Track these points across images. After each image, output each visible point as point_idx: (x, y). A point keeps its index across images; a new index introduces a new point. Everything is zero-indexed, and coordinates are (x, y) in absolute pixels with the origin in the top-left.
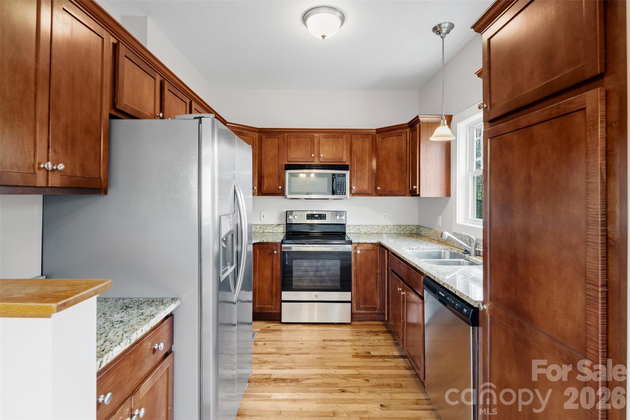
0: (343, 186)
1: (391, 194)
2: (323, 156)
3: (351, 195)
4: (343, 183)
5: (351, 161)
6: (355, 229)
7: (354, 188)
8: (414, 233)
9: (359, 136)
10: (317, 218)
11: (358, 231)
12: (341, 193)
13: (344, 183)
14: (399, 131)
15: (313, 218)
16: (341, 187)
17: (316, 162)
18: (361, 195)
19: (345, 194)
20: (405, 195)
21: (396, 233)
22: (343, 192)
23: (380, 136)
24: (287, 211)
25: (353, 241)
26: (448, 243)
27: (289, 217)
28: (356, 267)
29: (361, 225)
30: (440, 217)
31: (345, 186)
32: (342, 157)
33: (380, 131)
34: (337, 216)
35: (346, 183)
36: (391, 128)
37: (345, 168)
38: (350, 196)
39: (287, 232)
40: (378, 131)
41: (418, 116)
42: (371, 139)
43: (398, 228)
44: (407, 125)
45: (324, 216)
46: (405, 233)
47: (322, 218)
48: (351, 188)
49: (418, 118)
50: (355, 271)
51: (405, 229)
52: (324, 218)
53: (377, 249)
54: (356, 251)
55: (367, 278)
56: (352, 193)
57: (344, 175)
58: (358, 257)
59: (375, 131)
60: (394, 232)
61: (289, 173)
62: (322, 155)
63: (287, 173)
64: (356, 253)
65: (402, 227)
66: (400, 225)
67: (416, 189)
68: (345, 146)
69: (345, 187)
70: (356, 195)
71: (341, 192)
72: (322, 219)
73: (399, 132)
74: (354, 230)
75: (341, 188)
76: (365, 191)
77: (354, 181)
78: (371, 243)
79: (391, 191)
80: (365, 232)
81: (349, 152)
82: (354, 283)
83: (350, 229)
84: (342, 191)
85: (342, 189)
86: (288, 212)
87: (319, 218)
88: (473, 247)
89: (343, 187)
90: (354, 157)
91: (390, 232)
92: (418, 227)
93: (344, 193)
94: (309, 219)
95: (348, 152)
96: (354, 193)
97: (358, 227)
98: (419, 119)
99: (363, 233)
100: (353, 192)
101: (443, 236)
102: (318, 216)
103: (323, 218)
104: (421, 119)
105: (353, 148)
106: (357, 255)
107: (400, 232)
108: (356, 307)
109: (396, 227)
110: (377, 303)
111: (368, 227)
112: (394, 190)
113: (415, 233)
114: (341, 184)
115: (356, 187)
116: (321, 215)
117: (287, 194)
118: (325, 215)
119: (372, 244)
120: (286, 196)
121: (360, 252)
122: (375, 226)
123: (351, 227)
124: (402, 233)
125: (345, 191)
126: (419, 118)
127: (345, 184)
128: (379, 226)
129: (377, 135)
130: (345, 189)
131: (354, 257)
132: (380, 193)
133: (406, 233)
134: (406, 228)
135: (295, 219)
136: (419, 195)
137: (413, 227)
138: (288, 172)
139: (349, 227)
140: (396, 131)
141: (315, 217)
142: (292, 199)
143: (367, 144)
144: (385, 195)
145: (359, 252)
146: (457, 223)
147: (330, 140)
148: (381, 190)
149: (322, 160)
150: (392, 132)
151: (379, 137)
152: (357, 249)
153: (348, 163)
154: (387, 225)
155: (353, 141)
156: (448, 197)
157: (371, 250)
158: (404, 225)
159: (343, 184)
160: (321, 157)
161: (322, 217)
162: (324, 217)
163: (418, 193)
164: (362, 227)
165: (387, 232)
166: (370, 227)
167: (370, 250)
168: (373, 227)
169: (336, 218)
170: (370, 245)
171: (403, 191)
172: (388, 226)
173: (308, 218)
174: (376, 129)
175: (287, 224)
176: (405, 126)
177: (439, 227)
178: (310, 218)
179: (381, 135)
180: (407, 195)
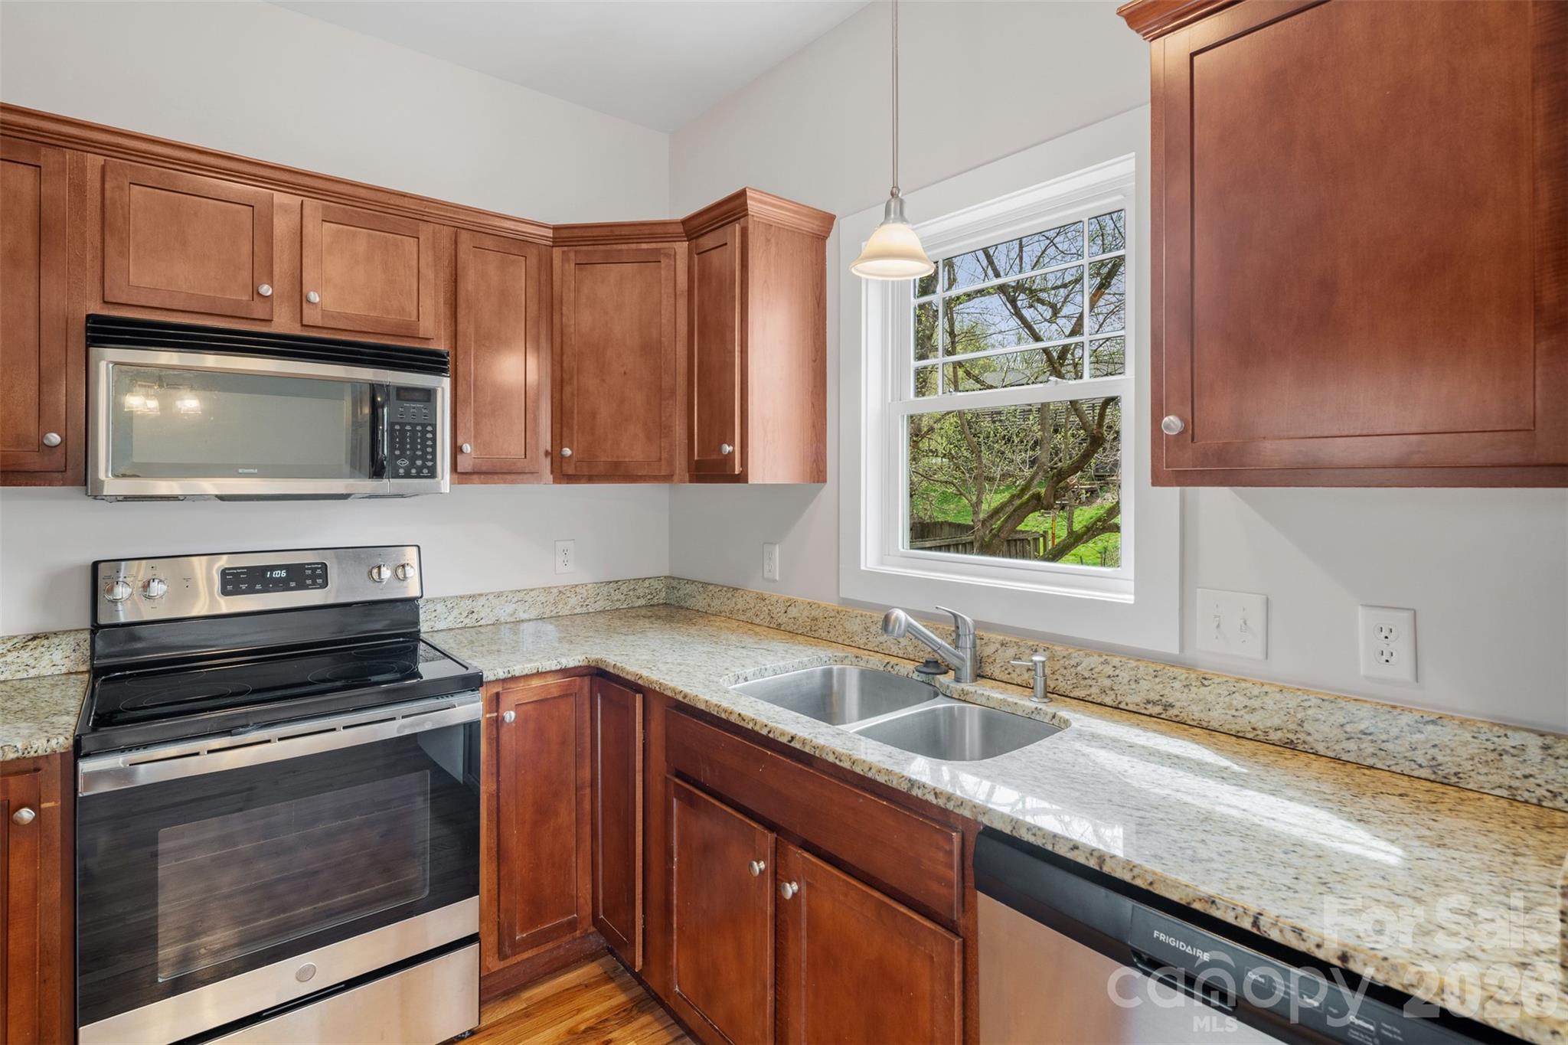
0: (424, 439)
1: (619, 473)
2: (321, 300)
3: (456, 476)
4: (424, 426)
5: (455, 336)
6: (455, 612)
7: (467, 448)
8: (658, 605)
9: (489, 242)
10: (282, 585)
11: (467, 621)
12: (414, 471)
13: (429, 428)
14: (644, 246)
15: (258, 587)
16: (413, 443)
17: (283, 323)
18: (496, 477)
19: (432, 474)
20: (668, 478)
21: (603, 611)
22: (424, 466)
23: (572, 255)
24: (95, 565)
25: (488, 676)
26: (823, 635)
27: (111, 591)
28: (498, 782)
29: (481, 595)
30: (777, 546)
31: (434, 439)
32: (414, 318)
33: (568, 237)
34: (383, 569)
35: (434, 426)
36: (617, 231)
37: (432, 362)
38: (452, 483)
39: (96, 672)
40: (565, 234)
41: (741, 195)
42: (533, 260)
43: (612, 591)
44: (680, 229)
45: (319, 572)
46: (633, 608)
47: (309, 582)
48: (456, 450)
49: (738, 202)
50: (490, 796)
51: (631, 593)
52: (319, 581)
53: (581, 688)
54: (497, 711)
55: (543, 812)
56: (459, 471)
57: (428, 395)
58: (506, 737)
59: (550, 233)
60: (599, 606)
61: (116, 364)
62: (314, 297)
63: (103, 365)
64: (497, 723)
65: (624, 588)
66: (617, 582)
67: (732, 454)
68: (428, 273)
69: (434, 446)
70: (475, 477)
71: (413, 464)
72: (306, 587)
73: (644, 249)
74: (450, 618)
75: (414, 449)
76: (515, 463)
77: (467, 419)
78: (561, 670)
79: (616, 465)
80: (494, 619)
81: (445, 304)
82: (489, 849)
83: (434, 614)
84: (419, 463)
85: (419, 453)
86: (101, 566)
87: (293, 584)
88: (968, 650)
89: (423, 450)
90: (469, 322)
91: (584, 610)
92: (673, 582)
93: (425, 471)
94: (237, 592)
95: (442, 300)
96: (469, 469)
97: (468, 604)
98: (745, 204)
99: (487, 625)
100: (464, 464)
101: (891, 627)
102: (283, 574)
103: (314, 583)
104: (752, 206)
105: (461, 285)
106: (503, 730)
107: (618, 605)
108: (495, 950)
109: (605, 590)
110: (581, 901)
111: (509, 598)
112: (627, 460)
113: (661, 601)
114: (414, 431)
115: (476, 446)
116: (301, 567)
117: (102, 476)
118: (324, 566)
119: (564, 672)
120: (100, 484)
121: (516, 718)
122: (532, 593)
123: (440, 607)
124: (625, 606)
125: (434, 460)
126: (748, 202)
127: (434, 432)
128: (547, 590)
129: (557, 253)
130: (434, 453)
131: (489, 739)
132: (571, 471)
133: (637, 605)
134: (634, 589)
135: (149, 597)
136: (742, 478)
137: (656, 584)
138: (108, 359)
139: (431, 606)
140: (633, 246)
141: (273, 580)
142: (127, 498)
143: (519, 279)
144: (591, 479)
145: (510, 716)
146: (863, 568)
147: (354, 235)
148: (574, 459)
149: (312, 316)
150: (619, 247)
151: (565, 259)
152: (502, 705)
153: (441, 345)
154: (577, 586)
155: (461, 255)
156: (816, 484)
157: (559, 697)
158: (629, 580)
159: (424, 432)
160: (308, 301)
161: (308, 577)
162: (319, 576)
163: (737, 472)
164: (482, 601)
165: (576, 611)
166: (516, 599)
167: (554, 698)
168: (527, 598)
169: (375, 576)
170: (551, 681)
171: (663, 462)
172: (577, 590)
173: (230, 588)
174: (556, 228)
175: (96, 628)
176: (671, 229)
177: (774, 581)
178: (244, 587)
179: (576, 252)
180: (676, 477)
